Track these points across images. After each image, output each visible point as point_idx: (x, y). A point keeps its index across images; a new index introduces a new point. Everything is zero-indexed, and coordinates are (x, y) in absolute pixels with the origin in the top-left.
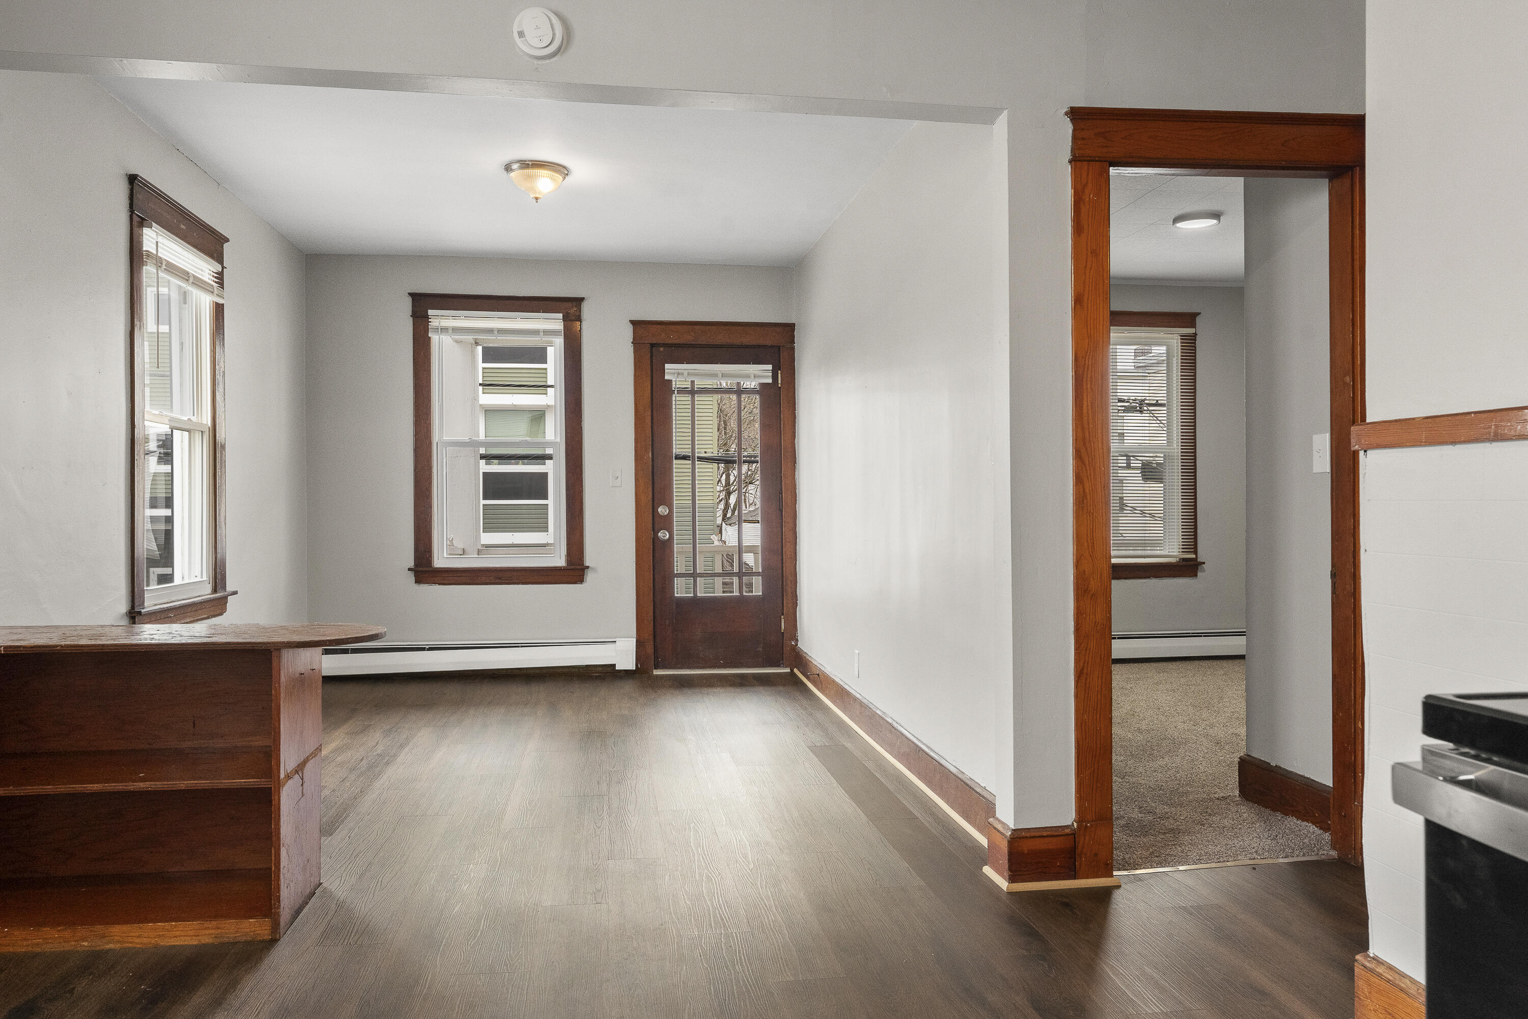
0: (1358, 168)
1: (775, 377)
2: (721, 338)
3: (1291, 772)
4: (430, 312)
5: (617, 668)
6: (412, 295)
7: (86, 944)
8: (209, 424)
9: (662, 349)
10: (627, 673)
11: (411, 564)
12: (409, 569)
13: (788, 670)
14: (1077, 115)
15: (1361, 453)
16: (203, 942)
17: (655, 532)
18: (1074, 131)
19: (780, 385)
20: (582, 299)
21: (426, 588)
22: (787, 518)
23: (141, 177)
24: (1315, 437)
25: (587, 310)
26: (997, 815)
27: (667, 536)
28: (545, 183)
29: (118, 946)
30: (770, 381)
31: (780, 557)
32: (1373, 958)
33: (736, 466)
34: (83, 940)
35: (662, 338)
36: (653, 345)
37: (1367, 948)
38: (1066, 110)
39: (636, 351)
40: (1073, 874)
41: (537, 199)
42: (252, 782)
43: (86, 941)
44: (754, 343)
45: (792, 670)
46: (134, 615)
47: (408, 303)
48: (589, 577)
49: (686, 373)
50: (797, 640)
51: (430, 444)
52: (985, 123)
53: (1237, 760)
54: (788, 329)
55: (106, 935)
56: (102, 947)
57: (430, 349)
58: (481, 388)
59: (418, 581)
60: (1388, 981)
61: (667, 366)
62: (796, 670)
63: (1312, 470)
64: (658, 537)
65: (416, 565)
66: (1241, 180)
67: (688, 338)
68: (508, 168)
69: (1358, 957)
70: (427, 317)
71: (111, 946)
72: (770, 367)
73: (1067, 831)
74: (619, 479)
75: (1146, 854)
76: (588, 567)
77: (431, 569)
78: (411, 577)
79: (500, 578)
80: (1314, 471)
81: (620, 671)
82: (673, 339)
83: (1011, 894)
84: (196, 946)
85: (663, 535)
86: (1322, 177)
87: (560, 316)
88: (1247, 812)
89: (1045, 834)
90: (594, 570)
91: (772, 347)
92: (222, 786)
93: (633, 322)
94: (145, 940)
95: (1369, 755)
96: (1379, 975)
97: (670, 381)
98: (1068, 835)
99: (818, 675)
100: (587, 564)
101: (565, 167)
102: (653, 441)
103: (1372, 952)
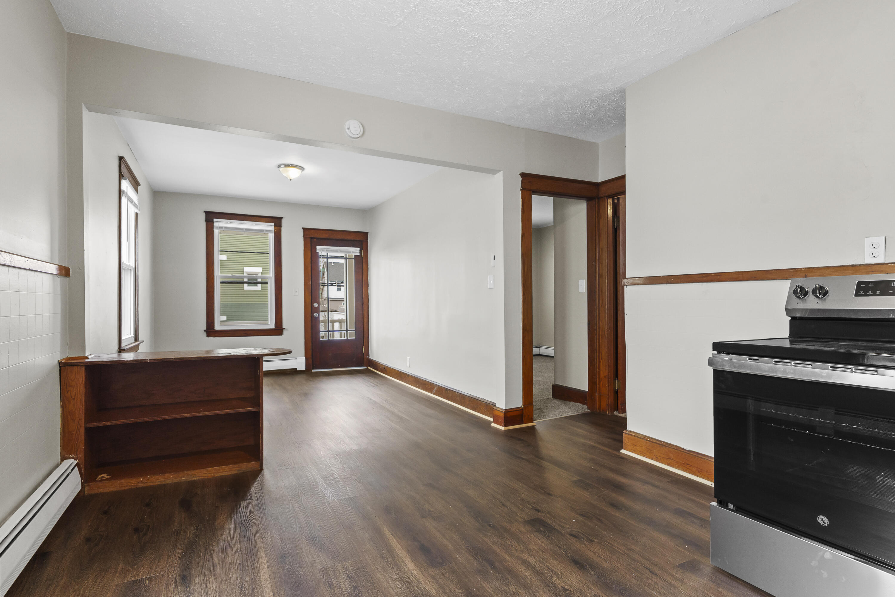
0: (597, 199)
1: (360, 253)
2: (340, 237)
3: (571, 388)
4: (215, 220)
5: (298, 370)
6: (205, 212)
7: (184, 479)
8: (134, 266)
9: (315, 240)
10: (301, 372)
11: (205, 329)
12: (204, 331)
13: (366, 368)
14: (523, 175)
15: (625, 287)
16: (233, 473)
17: (312, 314)
18: (522, 180)
19: (362, 256)
20: (282, 218)
21: (211, 339)
22: (365, 308)
23: (125, 159)
24: (580, 281)
25: (283, 221)
26: (496, 406)
27: (318, 315)
28: (293, 173)
29: (198, 478)
30: (359, 254)
31: (362, 324)
32: (629, 431)
33: (326, 287)
34: (183, 477)
35: (316, 235)
36: (311, 238)
37: (626, 428)
38: (520, 173)
39: (304, 240)
40: (522, 423)
41: (291, 179)
42: (251, 409)
43: (185, 477)
44: (353, 239)
45: (367, 367)
46: (121, 350)
47: (203, 216)
48: (285, 332)
49: (325, 250)
50: (369, 356)
51: (214, 277)
52: (493, 174)
53: (551, 385)
54: (366, 234)
55: (195, 474)
56: (191, 480)
57: (214, 235)
58: (219, 252)
59: (208, 336)
60: (635, 436)
61: (318, 247)
62: (369, 368)
63: (579, 291)
64: (313, 316)
65: (207, 328)
66: (552, 198)
67: (325, 236)
68: (279, 166)
69: (624, 431)
70: (213, 222)
71: (195, 479)
72: (359, 249)
73: (520, 409)
74: (297, 292)
75: (537, 416)
76: (285, 329)
77: (213, 330)
78: (205, 334)
79: (246, 334)
80: (580, 292)
81: (298, 371)
82: (320, 236)
83: (505, 430)
84: (230, 475)
85: (316, 315)
86: (585, 200)
87: (273, 224)
88: (557, 402)
89: (514, 410)
90: (287, 330)
91: (359, 241)
92: (239, 411)
93: (303, 229)
94: (209, 475)
95: (627, 373)
96: (632, 435)
97: (318, 253)
98: (521, 410)
99: (384, 368)
100: (284, 327)
101: (303, 168)
102: (311, 277)
103: (628, 429)
